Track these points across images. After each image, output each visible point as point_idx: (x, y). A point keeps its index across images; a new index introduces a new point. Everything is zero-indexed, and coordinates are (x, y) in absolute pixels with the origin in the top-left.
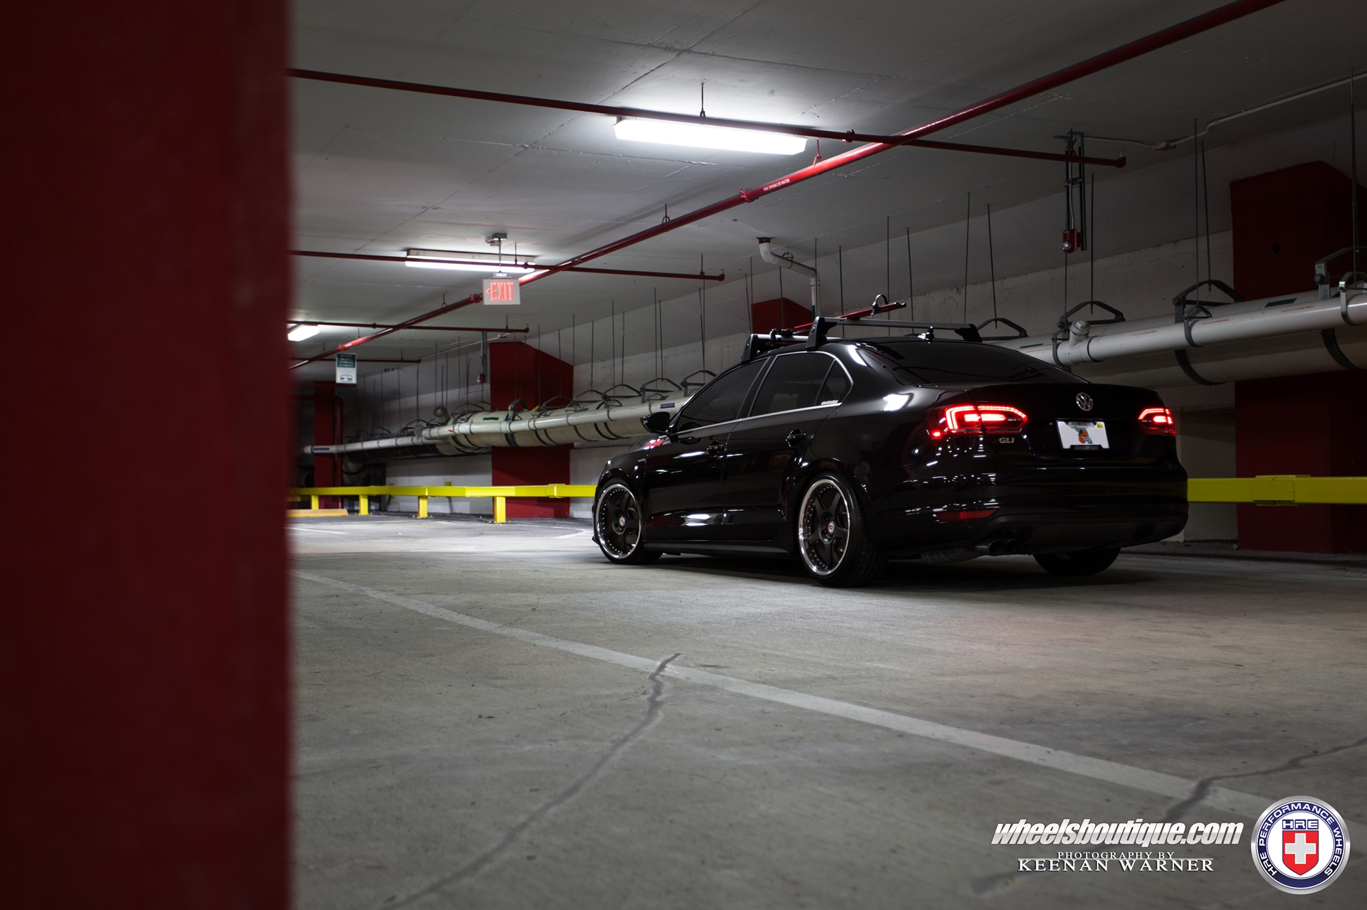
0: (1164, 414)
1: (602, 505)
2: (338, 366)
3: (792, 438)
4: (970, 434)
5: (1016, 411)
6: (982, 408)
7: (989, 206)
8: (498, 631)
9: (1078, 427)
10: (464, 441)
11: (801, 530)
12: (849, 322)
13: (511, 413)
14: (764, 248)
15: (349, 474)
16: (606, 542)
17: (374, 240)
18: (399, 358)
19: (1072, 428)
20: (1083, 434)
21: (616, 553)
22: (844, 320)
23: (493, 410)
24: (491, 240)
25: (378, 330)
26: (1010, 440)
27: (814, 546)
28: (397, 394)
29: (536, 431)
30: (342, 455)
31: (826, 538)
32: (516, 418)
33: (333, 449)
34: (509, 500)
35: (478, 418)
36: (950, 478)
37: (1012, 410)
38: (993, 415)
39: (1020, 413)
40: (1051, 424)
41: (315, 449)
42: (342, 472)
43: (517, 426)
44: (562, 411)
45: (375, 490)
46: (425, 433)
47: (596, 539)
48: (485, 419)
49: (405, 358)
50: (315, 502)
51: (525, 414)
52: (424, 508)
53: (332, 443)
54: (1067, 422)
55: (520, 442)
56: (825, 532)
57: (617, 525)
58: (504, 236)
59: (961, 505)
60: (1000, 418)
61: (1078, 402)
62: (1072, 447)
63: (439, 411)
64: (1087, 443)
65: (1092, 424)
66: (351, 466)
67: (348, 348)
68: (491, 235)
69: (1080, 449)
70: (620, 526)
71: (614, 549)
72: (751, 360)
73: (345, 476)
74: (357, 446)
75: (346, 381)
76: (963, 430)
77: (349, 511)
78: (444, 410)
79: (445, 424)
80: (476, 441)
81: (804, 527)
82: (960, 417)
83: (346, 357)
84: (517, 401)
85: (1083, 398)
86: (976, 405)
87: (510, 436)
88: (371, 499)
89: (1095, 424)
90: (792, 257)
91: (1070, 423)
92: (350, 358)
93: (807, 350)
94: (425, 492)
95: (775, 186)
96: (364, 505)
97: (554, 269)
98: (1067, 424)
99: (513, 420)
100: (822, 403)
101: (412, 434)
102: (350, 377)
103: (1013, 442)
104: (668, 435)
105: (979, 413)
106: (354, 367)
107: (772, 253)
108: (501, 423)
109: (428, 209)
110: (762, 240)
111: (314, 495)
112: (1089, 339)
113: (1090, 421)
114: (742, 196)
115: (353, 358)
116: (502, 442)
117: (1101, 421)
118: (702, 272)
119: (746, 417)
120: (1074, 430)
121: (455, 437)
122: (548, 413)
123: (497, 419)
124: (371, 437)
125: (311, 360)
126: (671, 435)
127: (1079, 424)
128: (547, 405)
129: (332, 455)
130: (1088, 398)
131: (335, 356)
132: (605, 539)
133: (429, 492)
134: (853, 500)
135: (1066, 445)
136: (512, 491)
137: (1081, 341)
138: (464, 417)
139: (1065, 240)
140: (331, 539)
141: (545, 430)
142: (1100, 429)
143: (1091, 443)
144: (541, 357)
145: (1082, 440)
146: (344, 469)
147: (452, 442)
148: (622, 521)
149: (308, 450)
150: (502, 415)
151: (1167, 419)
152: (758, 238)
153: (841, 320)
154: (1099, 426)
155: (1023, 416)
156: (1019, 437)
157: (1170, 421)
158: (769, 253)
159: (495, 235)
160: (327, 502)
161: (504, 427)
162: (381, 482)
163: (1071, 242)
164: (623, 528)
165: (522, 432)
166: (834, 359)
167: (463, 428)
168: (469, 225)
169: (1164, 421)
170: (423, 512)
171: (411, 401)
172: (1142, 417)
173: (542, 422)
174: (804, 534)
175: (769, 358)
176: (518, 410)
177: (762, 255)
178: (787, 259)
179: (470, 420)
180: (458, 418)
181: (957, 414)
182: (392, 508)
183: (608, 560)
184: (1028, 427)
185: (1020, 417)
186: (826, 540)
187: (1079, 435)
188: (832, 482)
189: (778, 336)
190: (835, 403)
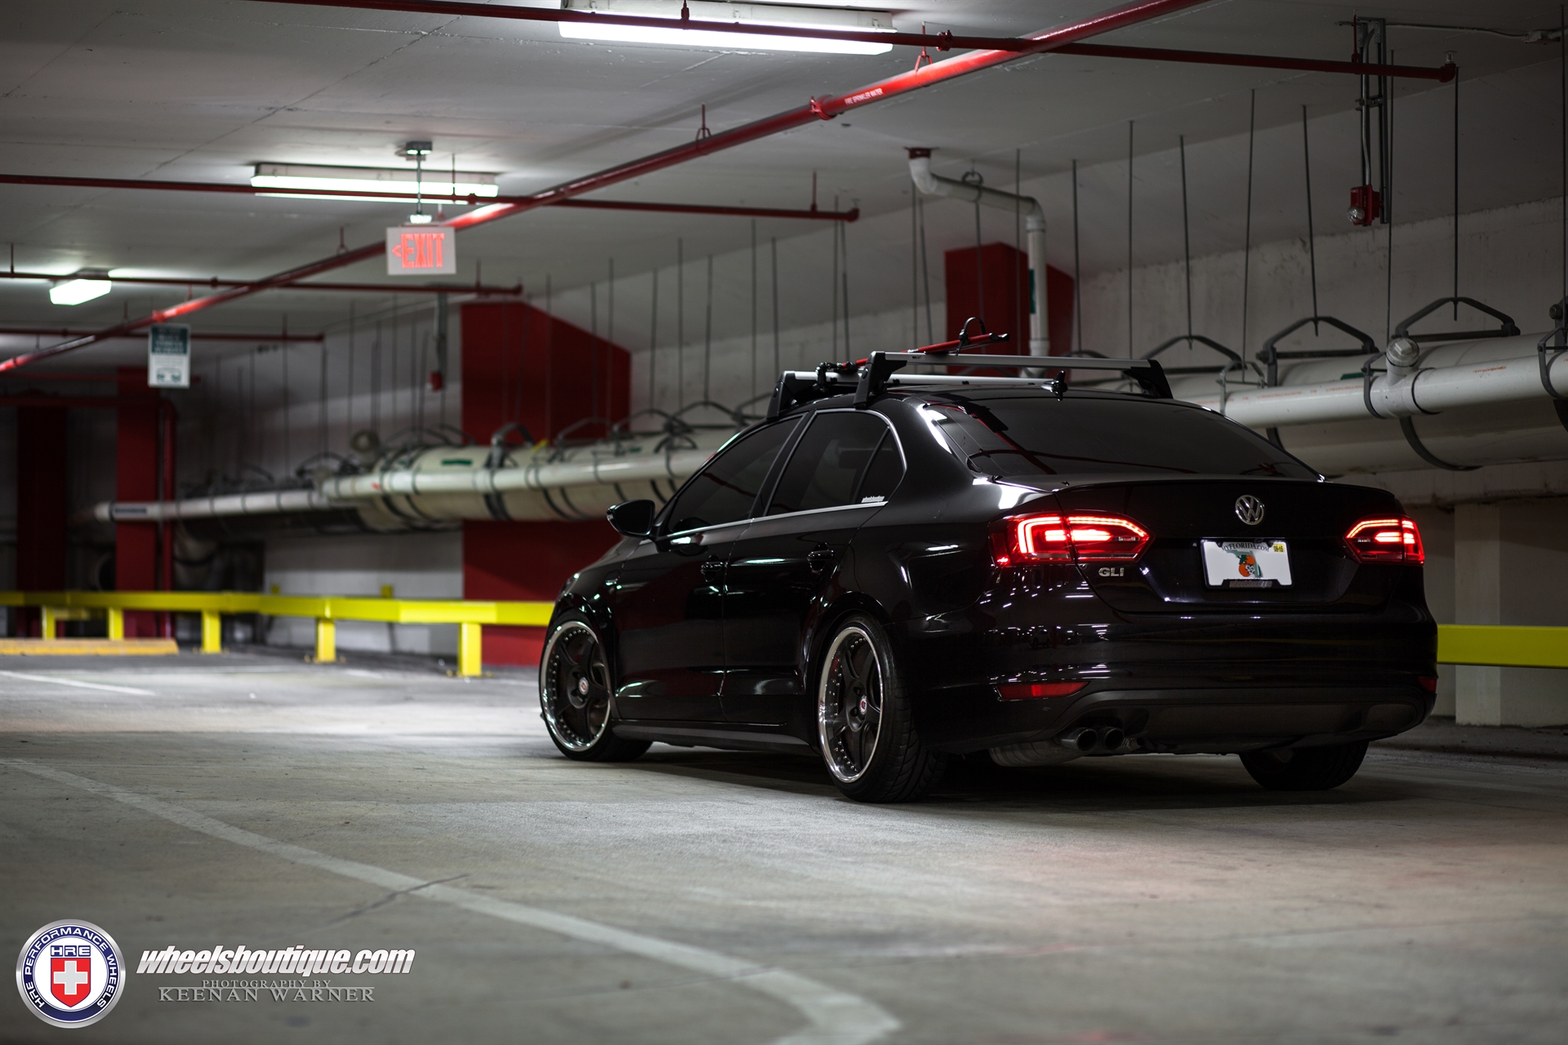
0: (1400, 529)
1: (552, 656)
2: (153, 351)
3: (816, 555)
4: (1060, 562)
5: (1130, 526)
6: (1073, 520)
7: (1305, 107)
8: (271, 849)
9: (1240, 550)
10: (403, 506)
11: (822, 709)
12: (930, 359)
13: (497, 452)
14: (917, 167)
15: (189, 563)
16: (558, 722)
17: (192, 150)
18: (279, 333)
19: (1228, 551)
20: (1246, 561)
21: (571, 741)
22: (920, 357)
23: (465, 443)
24: (404, 152)
25: (221, 290)
26: (1117, 572)
27: (840, 737)
28: (285, 397)
29: (544, 491)
30: (173, 523)
31: (856, 722)
32: (507, 462)
33: (154, 511)
34: (488, 630)
35: (431, 460)
36: (1025, 630)
37: (1124, 523)
38: (1090, 531)
39: (1136, 530)
40: (1195, 545)
41: (117, 511)
42: (173, 558)
43: (507, 479)
44: (586, 453)
45: (236, 602)
46: (329, 487)
47: (544, 716)
48: (447, 463)
49: (290, 333)
50: (116, 625)
51: (522, 456)
52: (327, 640)
53: (154, 498)
54: (1220, 543)
55: (516, 510)
56: (855, 713)
57: (576, 692)
58: (428, 145)
59: (1039, 673)
60: (1104, 536)
61: (1237, 512)
62: (1226, 582)
63: (363, 441)
64: (1252, 577)
65: (1265, 545)
66: (193, 547)
67: (171, 318)
68: (404, 144)
69: (1238, 586)
70: (580, 694)
71: (570, 734)
72: (782, 415)
73: (181, 570)
74: (201, 507)
75: (168, 381)
76: (1046, 555)
77: (181, 644)
78: (374, 439)
79: (369, 469)
80: (428, 507)
81: (827, 704)
82: (1038, 533)
83: (168, 333)
84: (509, 427)
85: (1248, 505)
86: (1064, 515)
87: (494, 498)
88: (228, 621)
89: (1270, 546)
90: (981, 180)
91: (1224, 544)
92: (177, 335)
93: (857, 406)
94: (324, 610)
95: (861, 97)
96: (211, 630)
97: (522, 202)
98: (1220, 546)
99: (501, 465)
100: (864, 500)
101: (308, 486)
102: (177, 374)
103: (1122, 575)
104: (653, 539)
105: (1068, 528)
106: (185, 352)
107: (934, 176)
108: (475, 472)
109: (277, 110)
110: (915, 153)
111: (116, 608)
112: (1417, 373)
113: (1259, 541)
114: (814, 110)
115: (183, 335)
116: (480, 511)
117: (1282, 540)
118: (814, 206)
119: (761, 516)
120: (1233, 556)
121: (387, 499)
122: (567, 453)
123: (467, 463)
124: (230, 489)
125: (100, 336)
126: (659, 538)
127: (1242, 546)
128: (568, 437)
129: (151, 525)
130: (1255, 503)
131: (148, 330)
132: (554, 715)
133: (333, 609)
134: (889, 662)
135: (1215, 580)
136: (491, 612)
137: (1405, 376)
138: (405, 458)
139: (1354, 204)
140: (117, 704)
141: (563, 489)
142: (1279, 553)
143: (1261, 575)
144: (566, 335)
145: (1243, 571)
146: (177, 552)
147: (382, 507)
148: (584, 686)
149: (103, 511)
150: (478, 455)
151: (1402, 537)
152: (907, 148)
153: (914, 357)
154: (1276, 549)
155: (1142, 534)
156: (1133, 570)
157: (1409, 539)
158: (929, 178)
159: (410, 146)
160: (143, 625)
161: (480, 480)
162: (254, 584)
163: (1363, 208)
164: (584, 697)
165: (516, 492)
166: (887, 425)
167: (399, 481)
168: (359, 132)
169: (1397, 540)
170: (326, 651)
171: (307, 414)
172: (1352, 534)
173: (552, 475)
174: (827, 716)
175: (804, 415)
176: (511, 444)
177: (916, 180)
178: (972, 185)
179: (415, 465)
180: (396, 457)
181: (1034, 529)
182: (276, 637)
183: (559, 753)
184: (1149, 552)
185: (1136, 535)
186: (855, 725)
187: (1241, 563)
188: (864, 632)
189: (831, 375)
190: (878, 501)
